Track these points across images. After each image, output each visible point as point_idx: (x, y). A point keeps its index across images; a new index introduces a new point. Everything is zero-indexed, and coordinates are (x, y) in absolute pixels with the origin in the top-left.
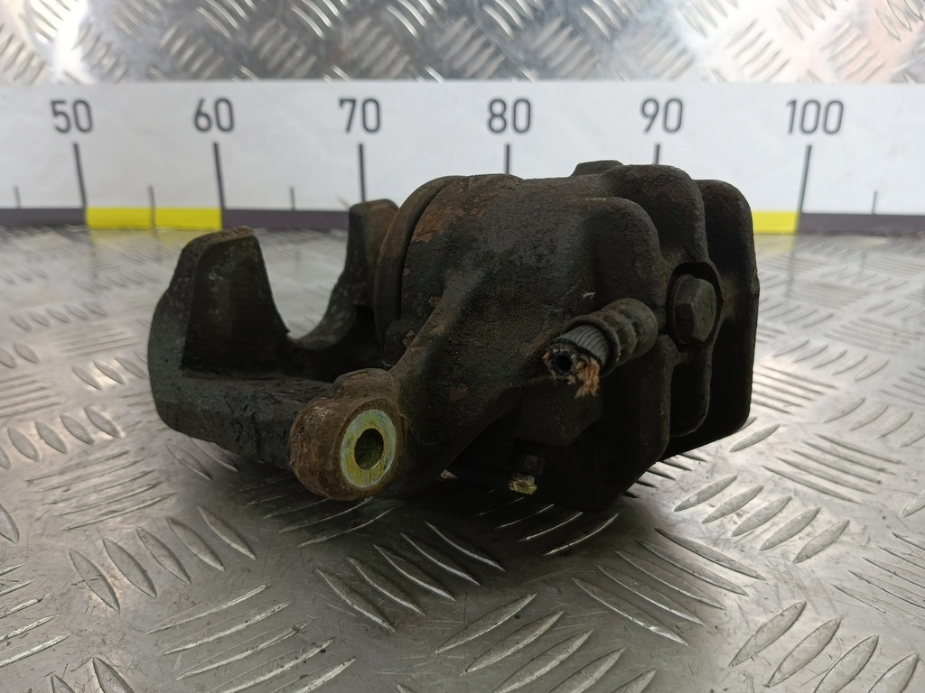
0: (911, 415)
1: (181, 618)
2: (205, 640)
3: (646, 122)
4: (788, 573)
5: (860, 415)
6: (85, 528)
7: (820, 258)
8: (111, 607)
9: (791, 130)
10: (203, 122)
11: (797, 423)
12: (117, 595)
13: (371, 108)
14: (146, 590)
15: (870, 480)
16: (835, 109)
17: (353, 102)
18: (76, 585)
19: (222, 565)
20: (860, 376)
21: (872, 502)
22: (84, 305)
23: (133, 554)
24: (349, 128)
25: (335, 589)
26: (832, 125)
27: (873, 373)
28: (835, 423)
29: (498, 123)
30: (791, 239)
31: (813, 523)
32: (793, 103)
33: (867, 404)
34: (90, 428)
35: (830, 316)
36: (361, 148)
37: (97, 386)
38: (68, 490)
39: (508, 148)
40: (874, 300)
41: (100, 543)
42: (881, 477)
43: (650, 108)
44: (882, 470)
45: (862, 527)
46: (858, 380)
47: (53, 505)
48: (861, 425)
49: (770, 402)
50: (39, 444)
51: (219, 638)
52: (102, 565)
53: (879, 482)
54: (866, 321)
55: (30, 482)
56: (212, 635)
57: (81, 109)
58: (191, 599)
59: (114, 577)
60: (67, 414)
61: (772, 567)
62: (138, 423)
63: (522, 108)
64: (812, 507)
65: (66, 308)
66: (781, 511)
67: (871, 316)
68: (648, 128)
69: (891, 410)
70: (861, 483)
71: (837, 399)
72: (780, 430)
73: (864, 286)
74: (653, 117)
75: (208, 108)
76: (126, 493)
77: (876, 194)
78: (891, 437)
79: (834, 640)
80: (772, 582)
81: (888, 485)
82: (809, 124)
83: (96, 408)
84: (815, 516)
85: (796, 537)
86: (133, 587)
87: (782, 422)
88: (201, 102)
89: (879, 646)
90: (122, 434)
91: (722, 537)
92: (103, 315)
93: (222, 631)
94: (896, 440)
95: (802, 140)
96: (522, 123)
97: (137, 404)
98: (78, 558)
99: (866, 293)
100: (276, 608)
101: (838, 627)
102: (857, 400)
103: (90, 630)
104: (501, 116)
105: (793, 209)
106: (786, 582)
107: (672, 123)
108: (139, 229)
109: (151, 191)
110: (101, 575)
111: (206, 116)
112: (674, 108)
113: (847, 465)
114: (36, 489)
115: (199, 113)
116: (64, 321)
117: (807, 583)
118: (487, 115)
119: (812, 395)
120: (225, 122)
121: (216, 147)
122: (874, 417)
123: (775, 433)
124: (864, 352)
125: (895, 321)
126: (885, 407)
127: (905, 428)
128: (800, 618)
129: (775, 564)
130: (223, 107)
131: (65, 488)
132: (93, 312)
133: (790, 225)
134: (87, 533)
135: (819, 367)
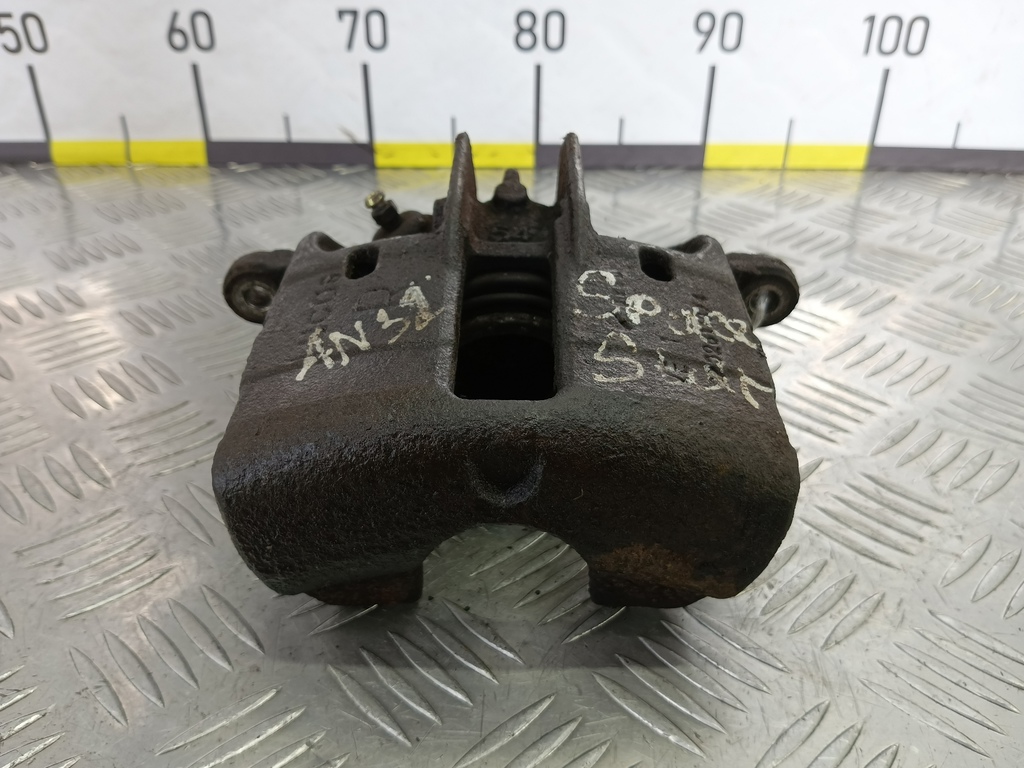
0: (965, 445)
1: (191, 734)
2: (218, 761)
3: (700, 39)
4: (815, 663)
5: (910, 445)
6: (83, 617)
7: (890, 209)
8: (118, 721)
9: (867, 50)
10: (178, 40)
11: (842, 457)
12: (124, 706)
13: (376, 20)
14: (154, 699)
15: (913, 536)
16: (919, 26)
17: (354, 13)
18: (79, 693)
19: (230, 663)
20: (916, 389)
21: (911, 567)
22: (59, 289)
23: (136, 651)
24: (350, 45)
25: (348, 692)
26: (914, 46)
27: (931, 384)
28: (882, 457)
29: (526, 39)
30: (858, 176)
31: (847, 596)
32: (872, 19)
33: (921, 427)
34: (78, 476)
35: (893, 299)
36: (365, 68)
37: (81, 414)
38: (60, 565)
39: (538, 69)
40: (944, 274)
41: (99, 637)
42: (925, 531)
43: (705, 23)
44: (927, 523)
45: (898, 600)
46: (913, 394)
47: (47, 586)
48: (911, 458)
49: (815, 426)
50: (25, 500)
51: (232, 758)
52: (105, 667)
53: (921, 539)
54: (931, 305)
55: (19, 553)
56: (225, 754)
57: (32, 24)
58: (200, 710)
59: (118, 682)
60: (51, 455)
61: (799, 656)
62: (129, 466)
63: (555, 21)
64: (848, 575)
65: (39, 294)
66: (814, 580)
67: (937, 299)
68: (703, 47)
69: (946, 437)
70: (903, 540)
71: (887, 422)
72: (824, 466)
73: (933, 252)
74: (709, 34)
75: (183, 23)
76: (122, 566)
77: (959, 125)
78: (942, 474)
79: (853, 751)
80: (797, 676)
81: (931, 543)
82: (888, 45)
83: (81, 446)
84: (849, 587)
85: (828, 615)
86: (139, 694)
87: (825, 456)
88: (175, 16)
89: (898, 758)
90: (114, 483)
91: (751, 616)
92: (80, 305)
93: (234, 749)
94: (946, 480)
95: (878, 63)
96: (554, 40)
97: (127, 439)
98: (79, 659)
99: (935, 263)
100: (288, 719)
101: (859, 734)
102: (910, 423)
103: (99, 752)
104: (531, 30)
105: (864, 142)
106: (811, 675)
107: (730, 41)
108: (113, 167)
109: (123, 120)
110: (105, 681)
111: (182, 32)
112: (733, 22)
113: (890, 514)
114: (27, 564)
115: (173, 30)
116: (38, 315)
117: (832, 677)
118: (514, 30)
119: (862, 416)
120: (204, 40)
121: (195, 69)
122: (926, 446)
123: (817, 471)
124: (923, 352)
125: (963, 305)
126: (939, 432)
127: (958, 463)
128: (822, 724)
129: (802, 651)
130: (201, 22)
131: (56, 563)
132: (69, 300)
133: (860, 161)
134: (86, 623)
135: (874, 374)
